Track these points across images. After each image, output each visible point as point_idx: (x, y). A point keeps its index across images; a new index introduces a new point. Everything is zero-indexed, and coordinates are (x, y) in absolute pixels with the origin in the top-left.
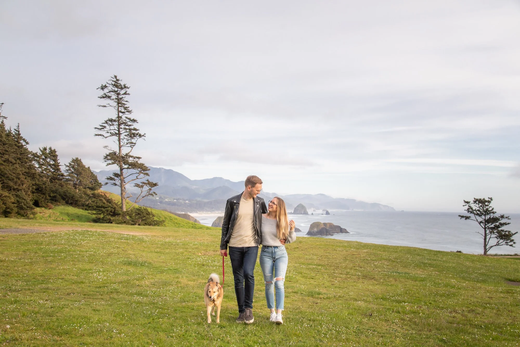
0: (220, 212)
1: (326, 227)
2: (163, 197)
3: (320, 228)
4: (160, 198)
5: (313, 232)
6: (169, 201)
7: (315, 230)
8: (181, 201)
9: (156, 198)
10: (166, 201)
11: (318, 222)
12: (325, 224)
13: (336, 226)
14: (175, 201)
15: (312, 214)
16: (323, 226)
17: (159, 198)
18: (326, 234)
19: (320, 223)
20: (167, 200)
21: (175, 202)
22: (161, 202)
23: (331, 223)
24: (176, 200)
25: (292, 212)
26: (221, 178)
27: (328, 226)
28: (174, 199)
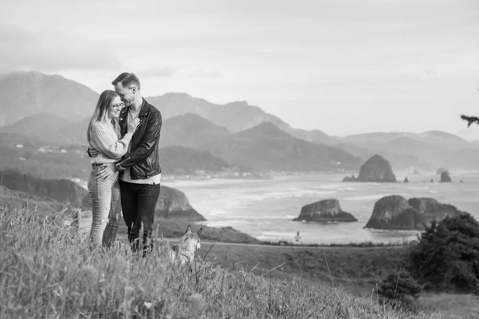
0: (172, 177)
1: (415, 210)
2: (33, 143)
3: (400, 211)
4: (27, 144)
5: (382, 220)
6: (49, 153)
7: (388, 215)
8: (78, 152)
9: (15, 145)
10: (40, 153)
11: (394, 197)
12: (414, 202)
13: (444, 205)
14: (63, 151)
15: (406, 180)
16: (407, 206)
17: (25, 146)
18: (415, 225)
19: (400, 198)
20: (42, 150)
21: (64, 154)
22: (27, 156)
23: (431, 199)
24: (67, 148)
25: (356, 176)
26: (184, 96)
27: (423, 206)
28: (61, 148)
